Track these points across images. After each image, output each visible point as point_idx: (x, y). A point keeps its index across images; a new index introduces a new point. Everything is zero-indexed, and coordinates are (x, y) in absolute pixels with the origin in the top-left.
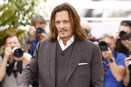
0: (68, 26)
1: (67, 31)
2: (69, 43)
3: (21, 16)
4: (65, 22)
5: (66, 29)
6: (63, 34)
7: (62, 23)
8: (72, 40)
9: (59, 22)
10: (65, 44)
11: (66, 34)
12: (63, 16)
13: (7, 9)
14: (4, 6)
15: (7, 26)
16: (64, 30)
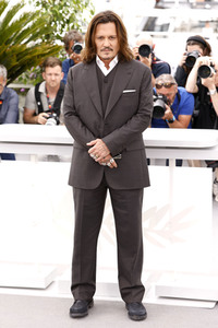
0: (114, 43)
1: (112, 50)
2: (112, 65)
3: (59, 27)
4: (111, 37)
6: (107, 54)
7: (107, 39)
10: (108, 67)
11: (111, 55)
14: (38, 13)
15: (40, 41)
16: (108, 49)
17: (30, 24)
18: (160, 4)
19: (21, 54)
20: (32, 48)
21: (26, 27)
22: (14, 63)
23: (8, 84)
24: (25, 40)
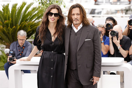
1: (78, 20)
2: (79, 28)
4: (77, 14)
5: (78, 19)
6: (76, 22)
7: (76, 15)
8: (81, 25)
9: (74, 14)
10: (77, 29)
11: (78, 22)
12: (76, 11)
13: (40, 8)
15: (41, 20)
16: (76, 19)
17: (36, 12)
18: (97, 3)
19: (32, 26)
20: (37, 23)
21: (34, 14)
22: (29, 30)
23: (27, 39)
24: (34, 20)
